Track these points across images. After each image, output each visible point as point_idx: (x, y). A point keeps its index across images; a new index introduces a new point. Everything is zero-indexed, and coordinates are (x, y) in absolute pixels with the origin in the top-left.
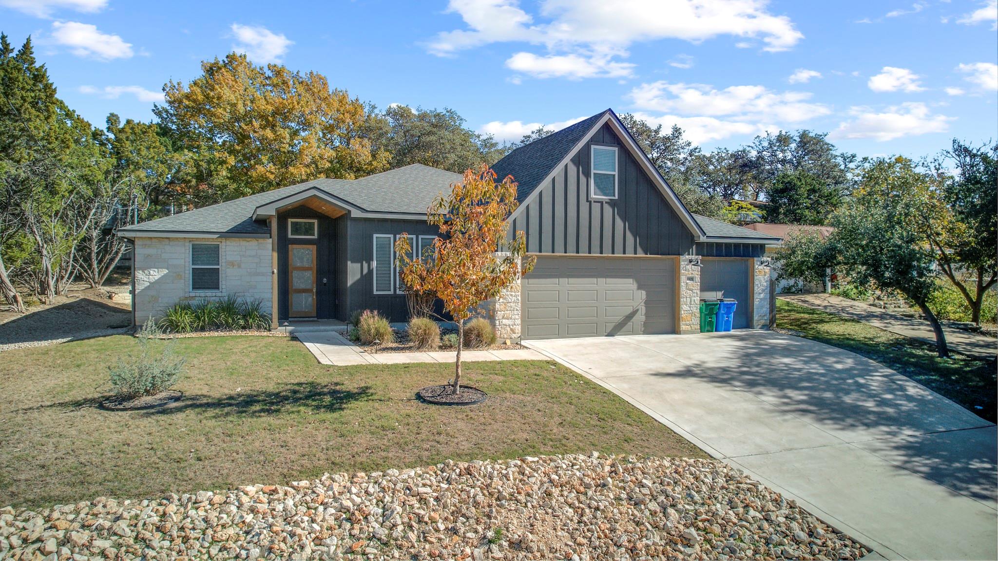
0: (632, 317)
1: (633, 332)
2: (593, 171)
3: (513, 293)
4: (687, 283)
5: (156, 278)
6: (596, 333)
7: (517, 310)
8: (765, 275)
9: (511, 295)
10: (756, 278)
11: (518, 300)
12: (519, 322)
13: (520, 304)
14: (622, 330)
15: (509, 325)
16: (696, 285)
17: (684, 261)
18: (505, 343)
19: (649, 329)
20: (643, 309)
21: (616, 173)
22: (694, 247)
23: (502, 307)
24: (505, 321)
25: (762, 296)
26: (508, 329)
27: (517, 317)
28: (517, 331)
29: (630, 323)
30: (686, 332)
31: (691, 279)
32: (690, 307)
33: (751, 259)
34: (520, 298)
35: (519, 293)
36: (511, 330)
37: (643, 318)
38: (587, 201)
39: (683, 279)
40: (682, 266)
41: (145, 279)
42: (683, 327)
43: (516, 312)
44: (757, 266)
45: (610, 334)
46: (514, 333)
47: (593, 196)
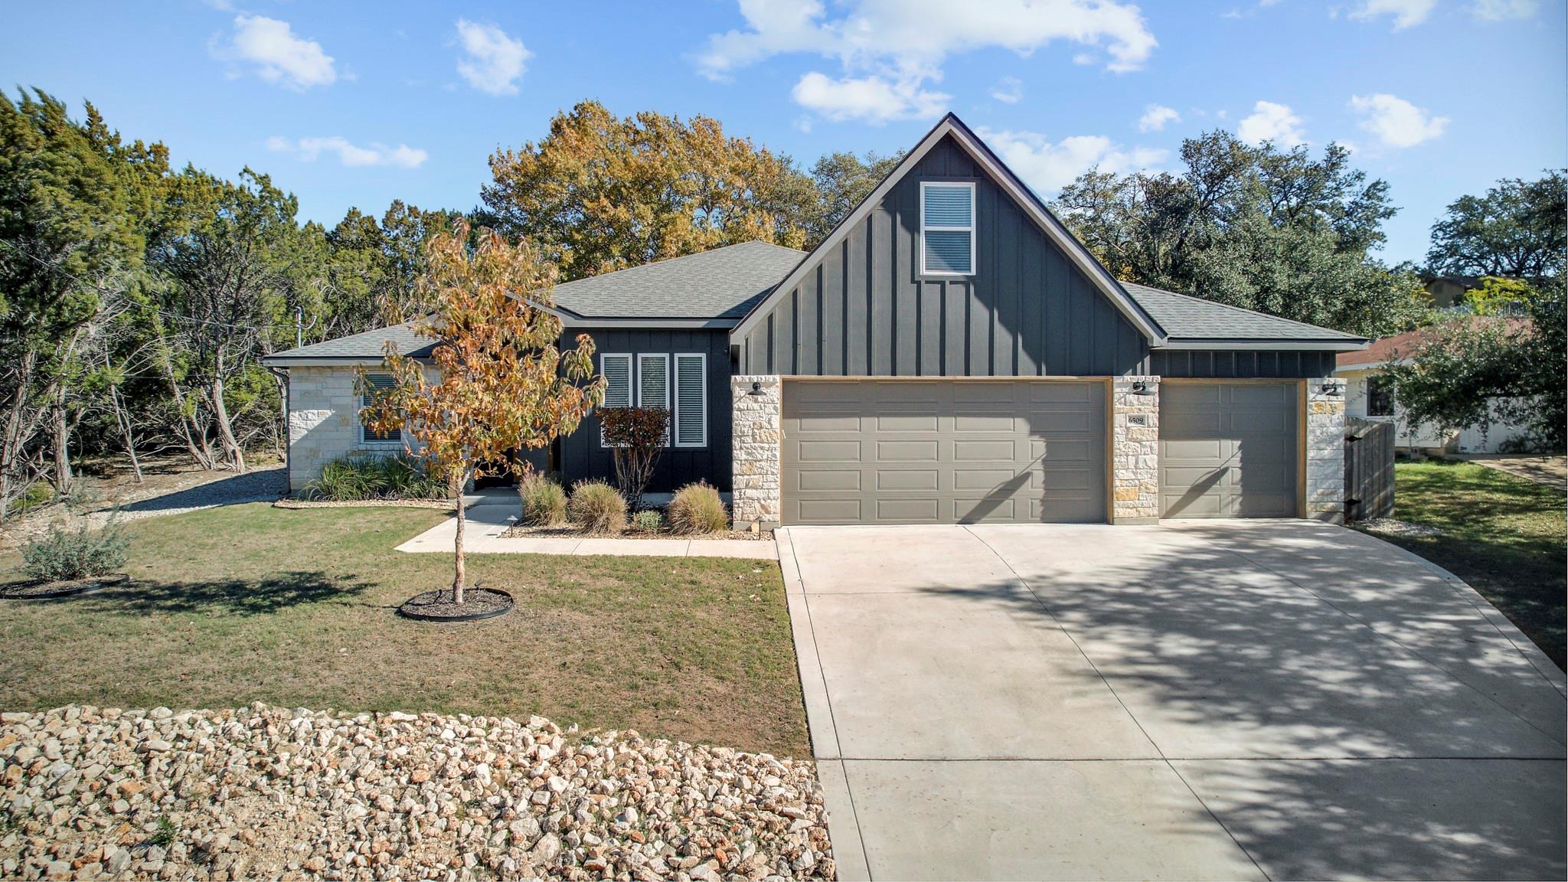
0: (1013, 490)
1: (1014, 518)
2: (923, 228)
3: (766, 446)
4: (1128, 429)
5: (316, 424)
6: (938, 518)
7: (773, 474)
8: (1333, 413)
9: (762, 448)
10: (1310, 418)
11: (775, 456)
12: (777, 493)
13: (778, 463)
14: (992, 513)
15: (758, 499)
16: (1149, 433)
17: (1120, 385)
18: (749, 530)
19: (1053, 514)
20: (1039, 476)
21: (973, 229)
22: (1147, 360)
23: (744, 468)
24: (749, 492)
25: (1327, 453)
26: (757, 506)
27: (773, 485)
28: (772, 510)
29: (1008, 502)
30: (1124, 521)
31: (1140, 420)
32: (1135, 474)
33: (1301, 383)
34: (778, 454)
35: (778, 445)
36: (762, 506)
37: (1040, 492)
38: (913, 281)
39: (1119, 420)
40: (1116, 396)
41: (302, 425)
42: (1119, 511)
43: (770, 477)
44: (1311, 396)
45: (966, 521)
46: (768, 512)
47: (924, 271)
